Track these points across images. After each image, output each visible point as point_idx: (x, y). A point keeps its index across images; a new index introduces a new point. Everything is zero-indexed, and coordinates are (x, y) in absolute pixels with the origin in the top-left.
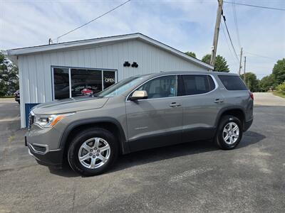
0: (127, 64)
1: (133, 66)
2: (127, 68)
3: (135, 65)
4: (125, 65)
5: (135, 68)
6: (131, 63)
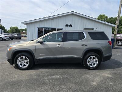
0: (67, 26)
1: (70, 26)
2: (67, 27)
3: (71, 26)
5: (71, 27)
6: (69, 25)
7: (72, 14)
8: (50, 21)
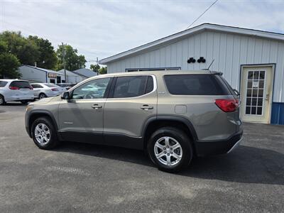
0: (191, 61)
1: (199, 61)
2: (191, 64)
3: (202, 60)
4: (189, 62)
5: (202, 64)
6: (197, 58)
7: (206, 30)
8: (152, 53)
